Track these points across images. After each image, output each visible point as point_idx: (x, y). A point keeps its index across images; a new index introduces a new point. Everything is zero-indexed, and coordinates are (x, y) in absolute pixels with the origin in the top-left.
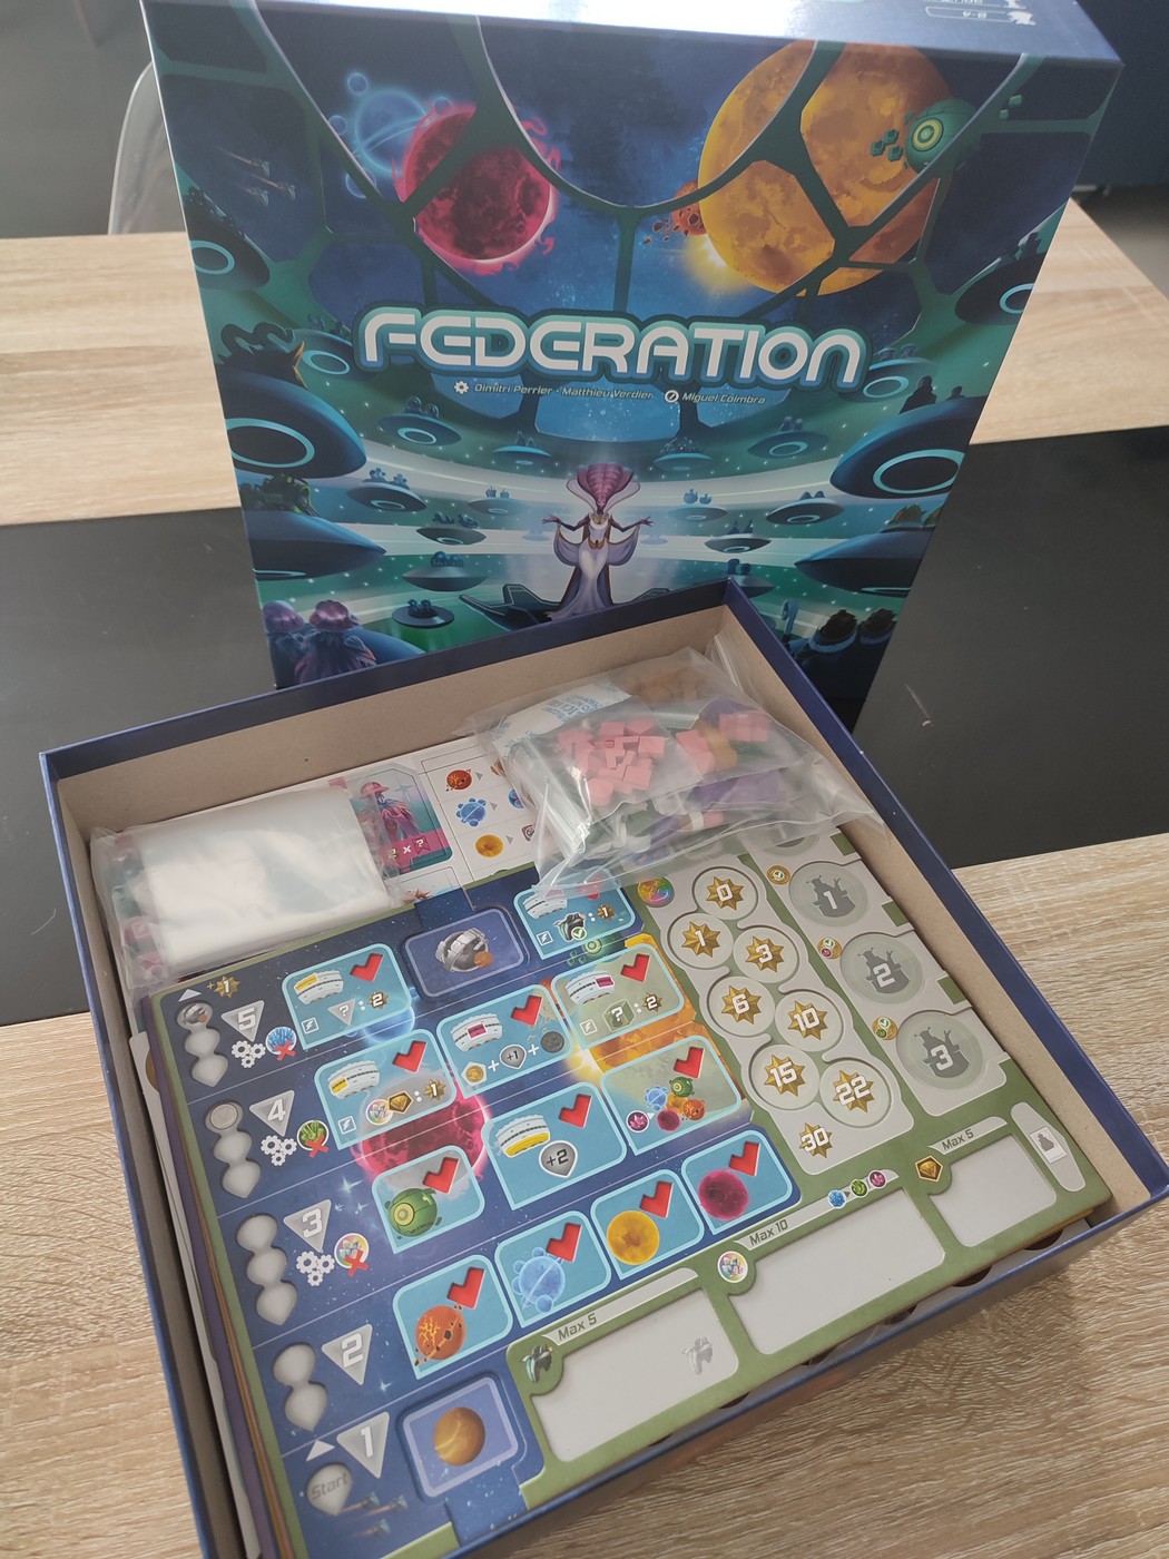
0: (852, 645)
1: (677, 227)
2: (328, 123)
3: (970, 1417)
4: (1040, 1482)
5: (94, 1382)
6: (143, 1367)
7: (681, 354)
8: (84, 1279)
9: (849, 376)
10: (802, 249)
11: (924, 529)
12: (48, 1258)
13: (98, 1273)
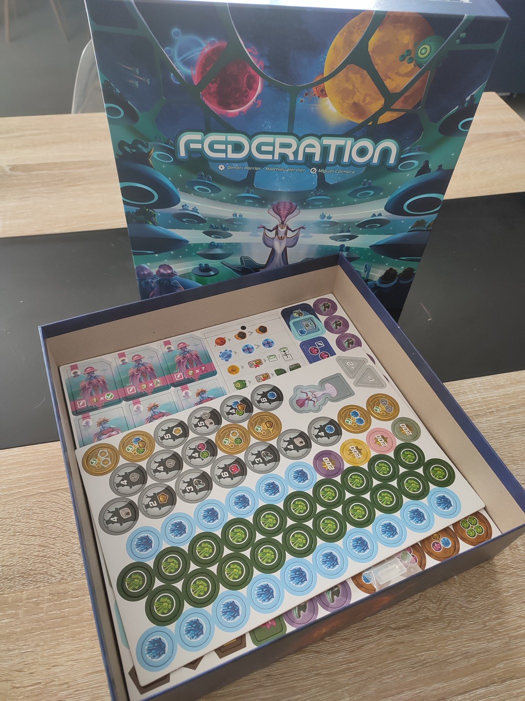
0: (395, 284)
1: (315, 94)
2: (164, 51)
3: (449, 623)
4: (481, 653)
5: (59, 599)
6: (80, 593)
7: (317, 151)
8: (55, 555)
9: (392, 160)
10: (370, 103)
11: (427, 230)
12: (40, 546)
13: (61, 552)
